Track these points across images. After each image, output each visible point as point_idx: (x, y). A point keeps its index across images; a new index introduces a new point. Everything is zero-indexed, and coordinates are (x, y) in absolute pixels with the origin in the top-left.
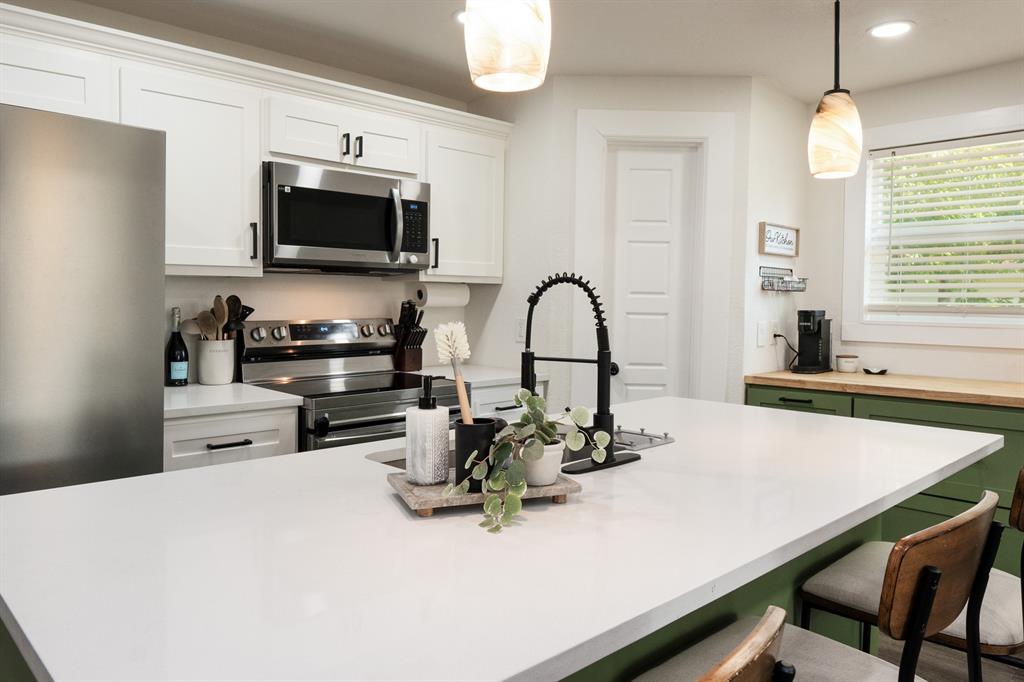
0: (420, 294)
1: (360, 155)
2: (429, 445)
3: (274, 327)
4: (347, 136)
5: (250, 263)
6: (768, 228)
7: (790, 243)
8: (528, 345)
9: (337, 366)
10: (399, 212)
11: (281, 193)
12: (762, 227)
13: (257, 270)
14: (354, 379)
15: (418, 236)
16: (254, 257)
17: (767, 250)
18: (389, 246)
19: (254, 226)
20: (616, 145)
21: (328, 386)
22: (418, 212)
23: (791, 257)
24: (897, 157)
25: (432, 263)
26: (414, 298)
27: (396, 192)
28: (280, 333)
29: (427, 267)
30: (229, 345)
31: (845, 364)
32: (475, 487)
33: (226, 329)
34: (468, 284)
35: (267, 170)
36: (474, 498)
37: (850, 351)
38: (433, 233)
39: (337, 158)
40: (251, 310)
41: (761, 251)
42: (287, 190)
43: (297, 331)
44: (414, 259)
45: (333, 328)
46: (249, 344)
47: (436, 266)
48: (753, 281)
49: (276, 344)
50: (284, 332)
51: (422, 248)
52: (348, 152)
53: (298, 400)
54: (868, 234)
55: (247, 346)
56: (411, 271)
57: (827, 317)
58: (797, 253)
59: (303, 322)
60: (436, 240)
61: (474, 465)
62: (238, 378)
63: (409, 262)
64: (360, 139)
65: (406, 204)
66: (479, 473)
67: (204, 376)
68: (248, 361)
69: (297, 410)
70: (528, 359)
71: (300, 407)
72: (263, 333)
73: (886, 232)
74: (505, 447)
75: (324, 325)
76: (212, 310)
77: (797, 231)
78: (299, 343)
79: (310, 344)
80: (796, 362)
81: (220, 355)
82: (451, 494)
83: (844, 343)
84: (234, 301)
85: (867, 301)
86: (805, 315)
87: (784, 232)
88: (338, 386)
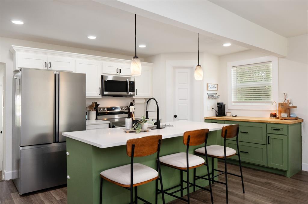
0: (134, 101)
1: (120, 73)
2: (129, 124)
3: (103, 108)
4: (118, 69)
5: (99, 95)
6: (209, 85)
7: (216, 87)
8: (147, 110)
9: (116, 116)
10: (129, 84)
11: (105, 81)
12: (208, 84)
13: (100, 97)
14: (120, 119)
15: (133, 89)
16: (100, 94)
17: (209, 89)
18: (126, 91)
19: (100, 88)
20: (175, 68)
21: (114, 121)
22: (133, 84)
23: (216, 91)
24: (238, 68)
25: (136, 94)
26: (132, 102)
27: (128, 80)
28: (105, 109)
29: (135, 95)
30: (95, 112)
31: (228, 115)
32: (135, 129)
33: (94, 109)
34: (145, 98)
35: (102, 77)
36: (134, 130)
37: (229, 111)
38: (136, 88)
39: (116, 73)
40: (99, 105)
41: (208, 90)
42: (106, 81)
43: (108, 109)
44: (132, 93)
45: (116, 108)
46: (99, 112)
47: (137, 95)
48: (206, 96)
49: (104, 112)
50: (106, 109)
51: (134, 91)
52: (118, 72)
53: (109, 122)
54: (233, 85)
55: (98, 112)
56: (131, 96)
57: (224, 104)
58: (217, 90)
59: (109, 107)
60: (137, 89)
61: (134, 126)
62: (97, 119)
63: (131, 94)
64: (120, 69)
65: (130, 82)
66: (135, 127)
67: (90, 119)
68: (99, 115)
69: (108, 124)
70: (147, 112)
71: (109, 124)
72: (102, 110)
73: (236, 85)
74: (139, 124)
75: (114, 108)
76: (92, 105)
77: (217, 85)
78: (108, 111)
79: (111, 111)
80: (217, 114)
81: (93, 114)
82: (132, 130)
83: (229, 110)
84: (96, 103)
85: (233, 100)
86: (218, 104)
87: (214, 85)
88: (117, 120)
